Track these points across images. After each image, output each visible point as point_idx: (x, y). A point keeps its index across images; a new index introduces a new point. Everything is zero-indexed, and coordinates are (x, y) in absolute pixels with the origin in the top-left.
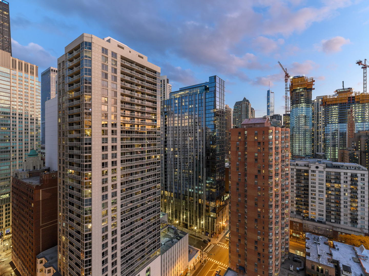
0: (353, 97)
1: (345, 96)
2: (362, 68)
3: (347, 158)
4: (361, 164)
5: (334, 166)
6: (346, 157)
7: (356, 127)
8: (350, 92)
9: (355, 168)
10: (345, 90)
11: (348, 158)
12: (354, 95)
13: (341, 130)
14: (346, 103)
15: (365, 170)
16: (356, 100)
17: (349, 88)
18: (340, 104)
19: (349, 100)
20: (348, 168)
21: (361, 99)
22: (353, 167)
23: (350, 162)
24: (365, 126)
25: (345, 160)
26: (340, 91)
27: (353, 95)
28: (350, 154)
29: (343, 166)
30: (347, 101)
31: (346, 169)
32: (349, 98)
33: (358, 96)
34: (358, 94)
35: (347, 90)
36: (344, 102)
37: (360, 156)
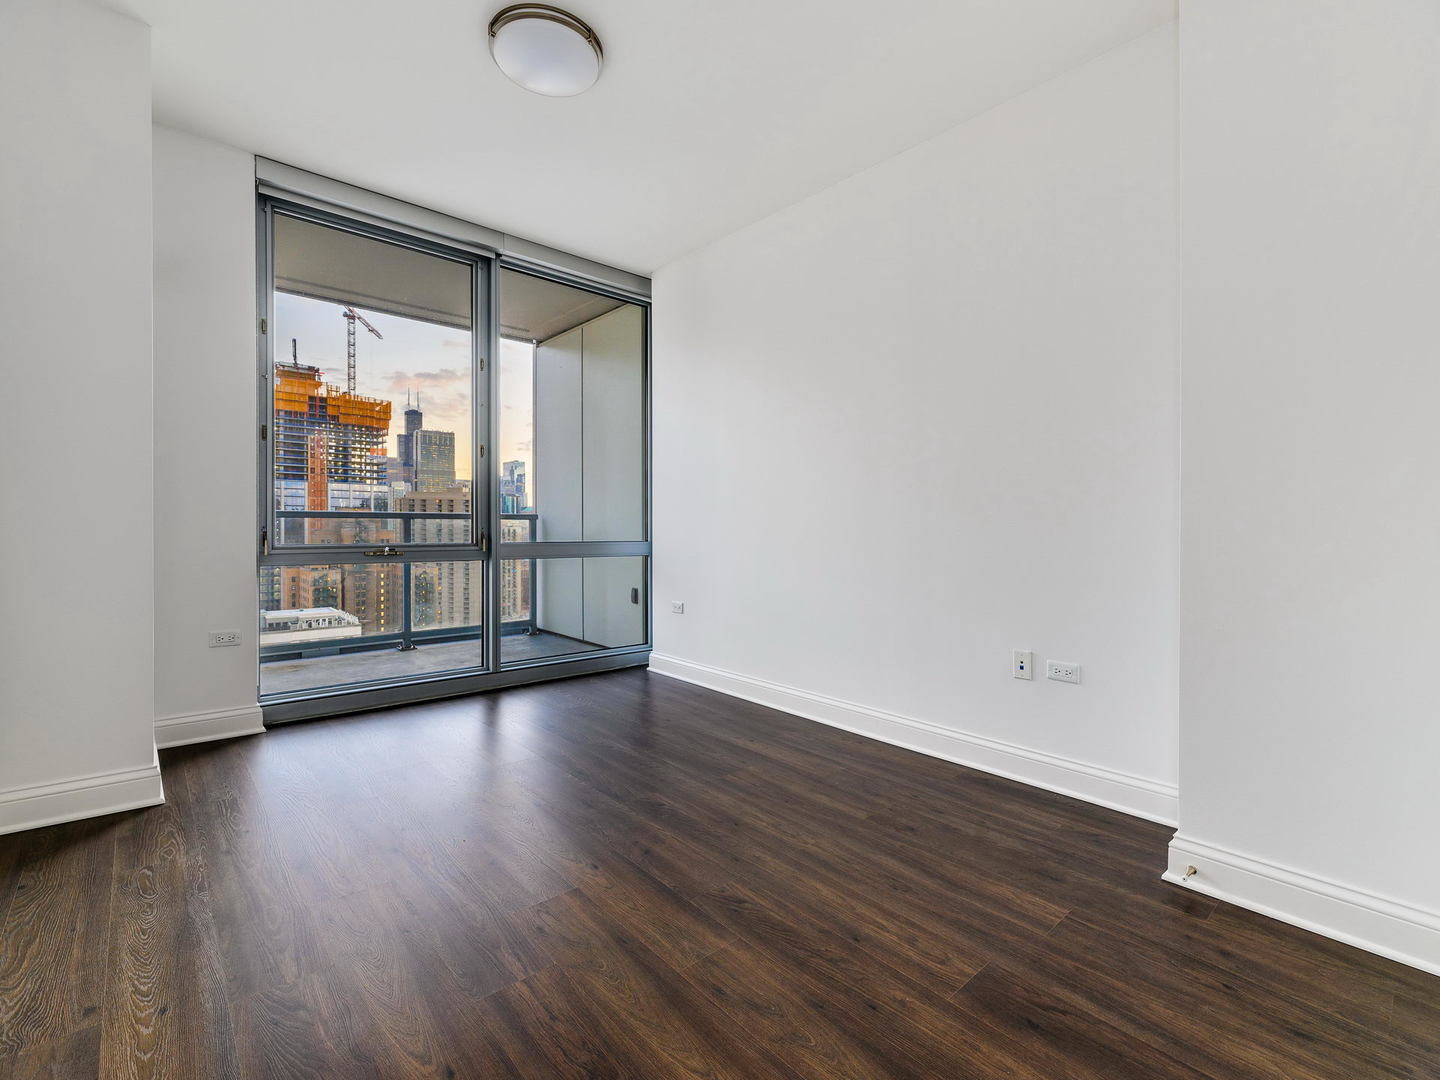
0: (323, 400)
1: (302, 391)
2: (345, 315)
3: (308, 595)
4: (343, 609)
5: (271, 625)
6: (305, 590)
7: (329, 496)
8: (312, 382)
9: (330, 622)
10: (300, 371)
11: (310, 596)
12: (325, 395)
13: (290, 501)
14: (302, 414)
15: (354, 625)
16: (330, 411)
17: (311, 368)
18: (286, 412)
19: (311, 406)
20: (310, 625)
21: (342, 410)
22: (324, 620)
23: (317, 604)
24: (352, 493)
25: (302, 601)
26: (286, 369)
27: (322, 392)
28: (315, 582)
29: (296, 621)
30: (305, 409)
31: (305, 630)
32: (312, 398)
33: (334, 399)
34: (334, 394)
35: (306, 372)
36: (297, 408)
37: (340, 586)
